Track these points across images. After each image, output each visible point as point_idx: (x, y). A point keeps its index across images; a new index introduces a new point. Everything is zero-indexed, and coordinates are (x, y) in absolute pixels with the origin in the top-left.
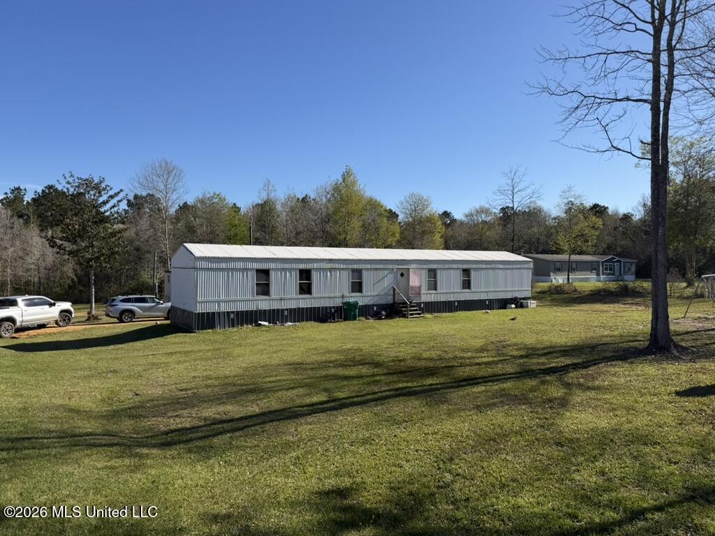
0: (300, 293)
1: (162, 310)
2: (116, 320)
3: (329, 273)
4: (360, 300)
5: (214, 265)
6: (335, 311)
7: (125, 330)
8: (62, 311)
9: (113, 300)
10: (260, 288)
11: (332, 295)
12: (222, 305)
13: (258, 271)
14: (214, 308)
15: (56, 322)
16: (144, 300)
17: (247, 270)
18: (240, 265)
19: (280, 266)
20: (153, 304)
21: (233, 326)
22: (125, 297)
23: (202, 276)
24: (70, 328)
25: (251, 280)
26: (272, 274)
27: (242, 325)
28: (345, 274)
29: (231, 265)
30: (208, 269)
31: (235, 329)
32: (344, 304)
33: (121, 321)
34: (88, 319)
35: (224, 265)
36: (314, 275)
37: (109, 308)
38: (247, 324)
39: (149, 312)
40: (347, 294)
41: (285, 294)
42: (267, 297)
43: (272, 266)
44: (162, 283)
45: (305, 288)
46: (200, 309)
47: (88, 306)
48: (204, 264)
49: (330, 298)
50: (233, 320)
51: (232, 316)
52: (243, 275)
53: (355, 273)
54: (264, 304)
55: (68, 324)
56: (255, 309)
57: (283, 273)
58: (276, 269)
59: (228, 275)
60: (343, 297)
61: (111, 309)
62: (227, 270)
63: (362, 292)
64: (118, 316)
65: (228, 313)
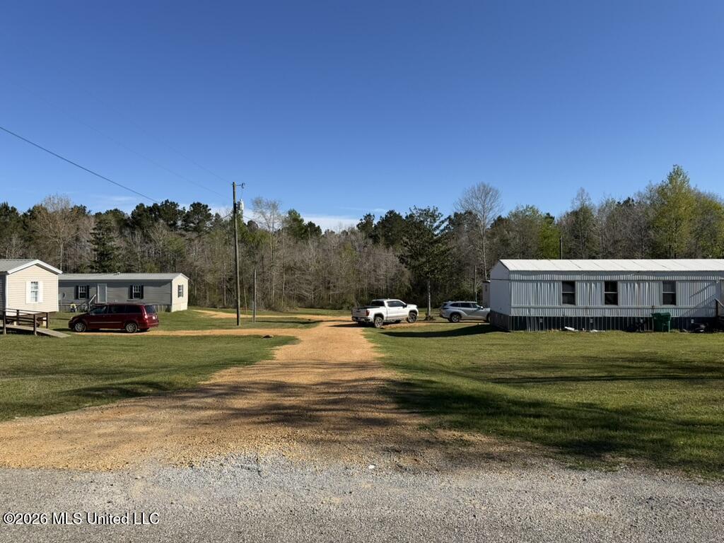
0: (606, 303)
1: (482, 314)
2: (447, 320)
3: (636, 285)
4: (674, 312)
5: (525, 278)
6: (644, 322)
7: (455, 328)
8: (411, 311)
9: (445, 304)
10: (566, 298)
11: (640, 306)
12: (532, 310)
13: (564, 283)
14: (526, 313)
15: (407, 319)
16: (467, 305)
17: (554, 281)
18: (548, 277)
19: (586, 278)
20: (475, 309)
21: (542, 329)
22: (454, 302)
23: (515, 287)
24: (417, 324)
25: (558, 290)
26: (578, 285)
27: (550, 329)
28: (655, 286)
29: (540, 277)
30: (520, 281)
31: (544, 332)
32: (654, 315)
33: (451, 321)
34: (426, 319)
35: (533, 278)
36: (621, 286)
37: (442, 310)
38: (554, 328)
39: (472, 314)
40: (657, 305)
41: (590, 303)
42: (573, 306)
43: (578, 277)
44: (480, 291)
45: (611, 299)
46: (514, 313)
47: (426, 309)
48: (517, 277)
49: (638, 309)
50: (542, 324)
51: (541, 321)
52: (550, 286)
53: (667, 285)
54: (569, 312)
55: (414, 321)
56: (561, 316)
57: (588, 284)
58: (581, 281)
59: (537, 286)
60: (653, 308)
61: (444, 311)
62: (537, 281)
63: (675, 304)
64: (448, 317)
65: (537, 318)
